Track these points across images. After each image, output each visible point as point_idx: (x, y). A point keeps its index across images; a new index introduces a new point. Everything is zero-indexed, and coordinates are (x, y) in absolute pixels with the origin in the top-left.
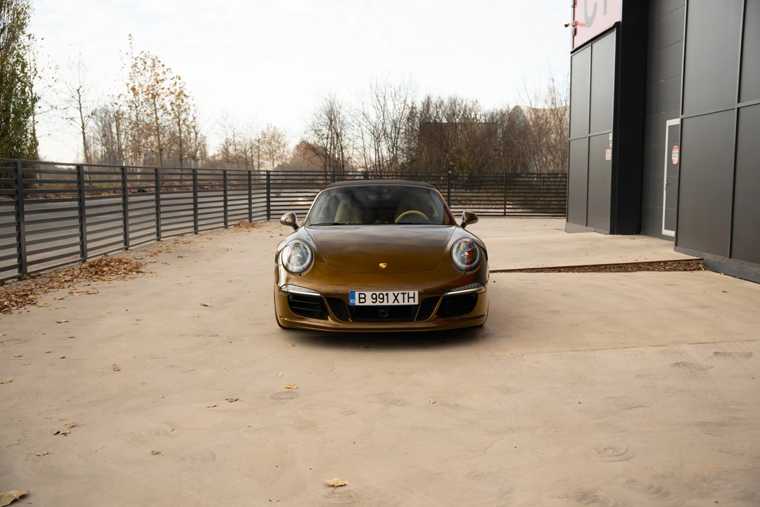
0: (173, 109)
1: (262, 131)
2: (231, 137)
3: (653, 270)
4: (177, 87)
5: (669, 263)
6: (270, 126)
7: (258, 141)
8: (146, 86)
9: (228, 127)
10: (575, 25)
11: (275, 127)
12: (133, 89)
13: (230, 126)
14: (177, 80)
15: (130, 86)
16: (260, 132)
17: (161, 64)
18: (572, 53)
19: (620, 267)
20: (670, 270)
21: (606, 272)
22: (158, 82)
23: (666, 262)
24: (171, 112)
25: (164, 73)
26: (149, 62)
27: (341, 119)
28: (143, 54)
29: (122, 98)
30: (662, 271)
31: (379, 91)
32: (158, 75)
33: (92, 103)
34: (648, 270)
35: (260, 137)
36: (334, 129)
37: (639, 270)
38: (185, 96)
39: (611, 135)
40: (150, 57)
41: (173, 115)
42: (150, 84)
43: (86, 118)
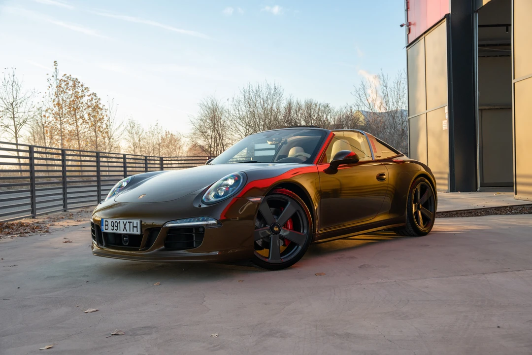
0: (90, 119)
1: (162, 137)
2: (137, 141)
3: (501, 214)
4: (94, 101)
5: (514, 208)
6: (168, 134)
7: (159, 144)
8: (68, 100)
9: (134, 134)
10: (409, 24)
11: (172, 134)
12: (58, 104)
13: (136, 133)
14: (93, 96)
15: (56, 103)
16: (160, 138)
17: (80, 85)
18: (407, 47)
19: (470, 213)
20: (516, 213)
21: (458, 217)
22: (78, 98)
23: (511, 207)
24: (88, 121)
25: (83, 91)
26: (71, 83)
27: (222, 123)
28: (66, 76)
29: (49, 111)
30: (509, 214)
31: (251, 101)
32: (79, 93)
33: (23, 114)
34: (496, 214)
35: (160, 142)
36: (217, 131)
37: (488, 214)
38: (99, 108)
39: (446, 109)
40: (72, 79)
41: (90, 124)
42: (71, 99)
43: (18, 126)
